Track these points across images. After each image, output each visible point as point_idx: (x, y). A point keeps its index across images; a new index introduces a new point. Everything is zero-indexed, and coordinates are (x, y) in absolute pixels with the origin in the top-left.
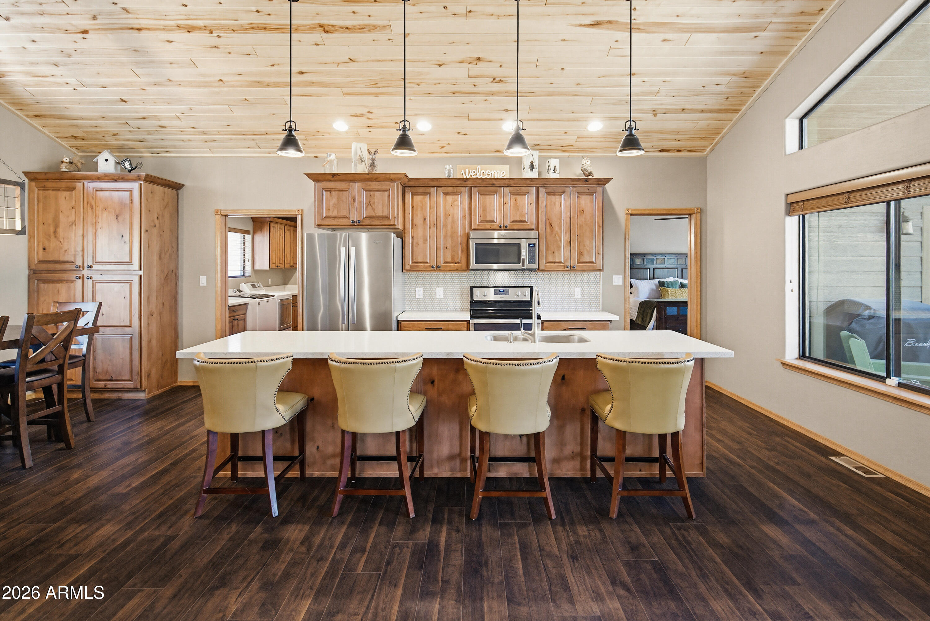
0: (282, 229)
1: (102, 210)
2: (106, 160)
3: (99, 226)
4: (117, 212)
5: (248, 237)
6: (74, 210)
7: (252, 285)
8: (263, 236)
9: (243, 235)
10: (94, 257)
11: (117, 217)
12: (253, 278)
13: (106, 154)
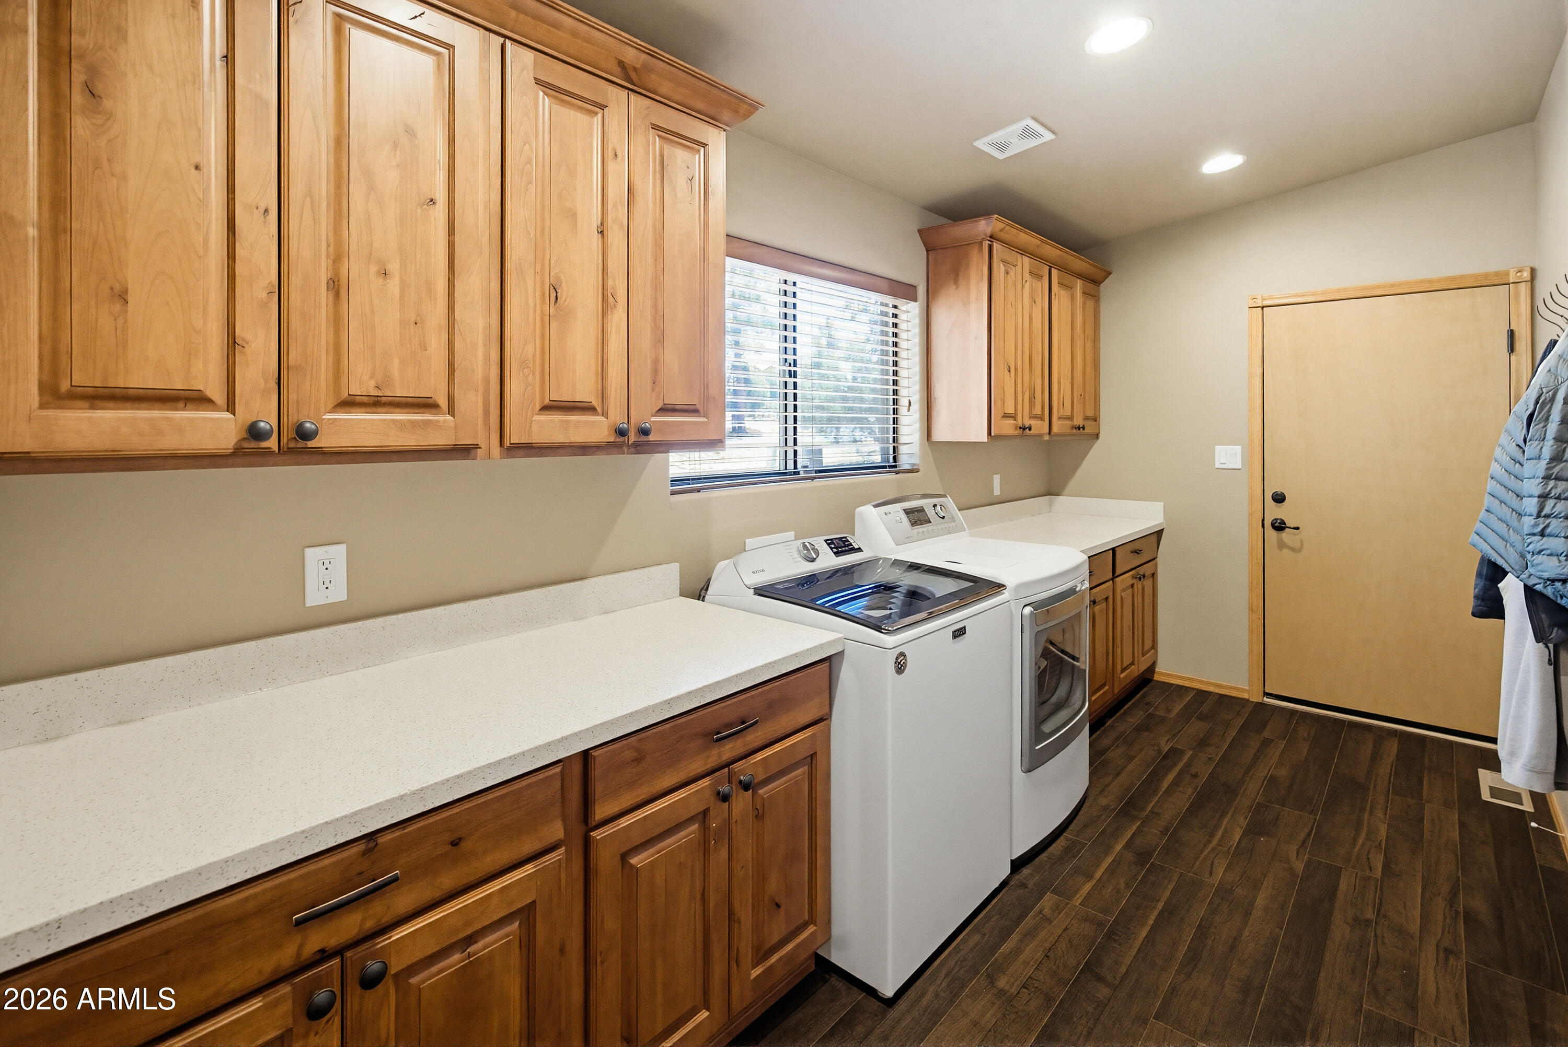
0: (1039, 277)
5: (911, 312)
7: (908, 512)
8: (966, 303)
9: (890, 300)
12: (929, 479)
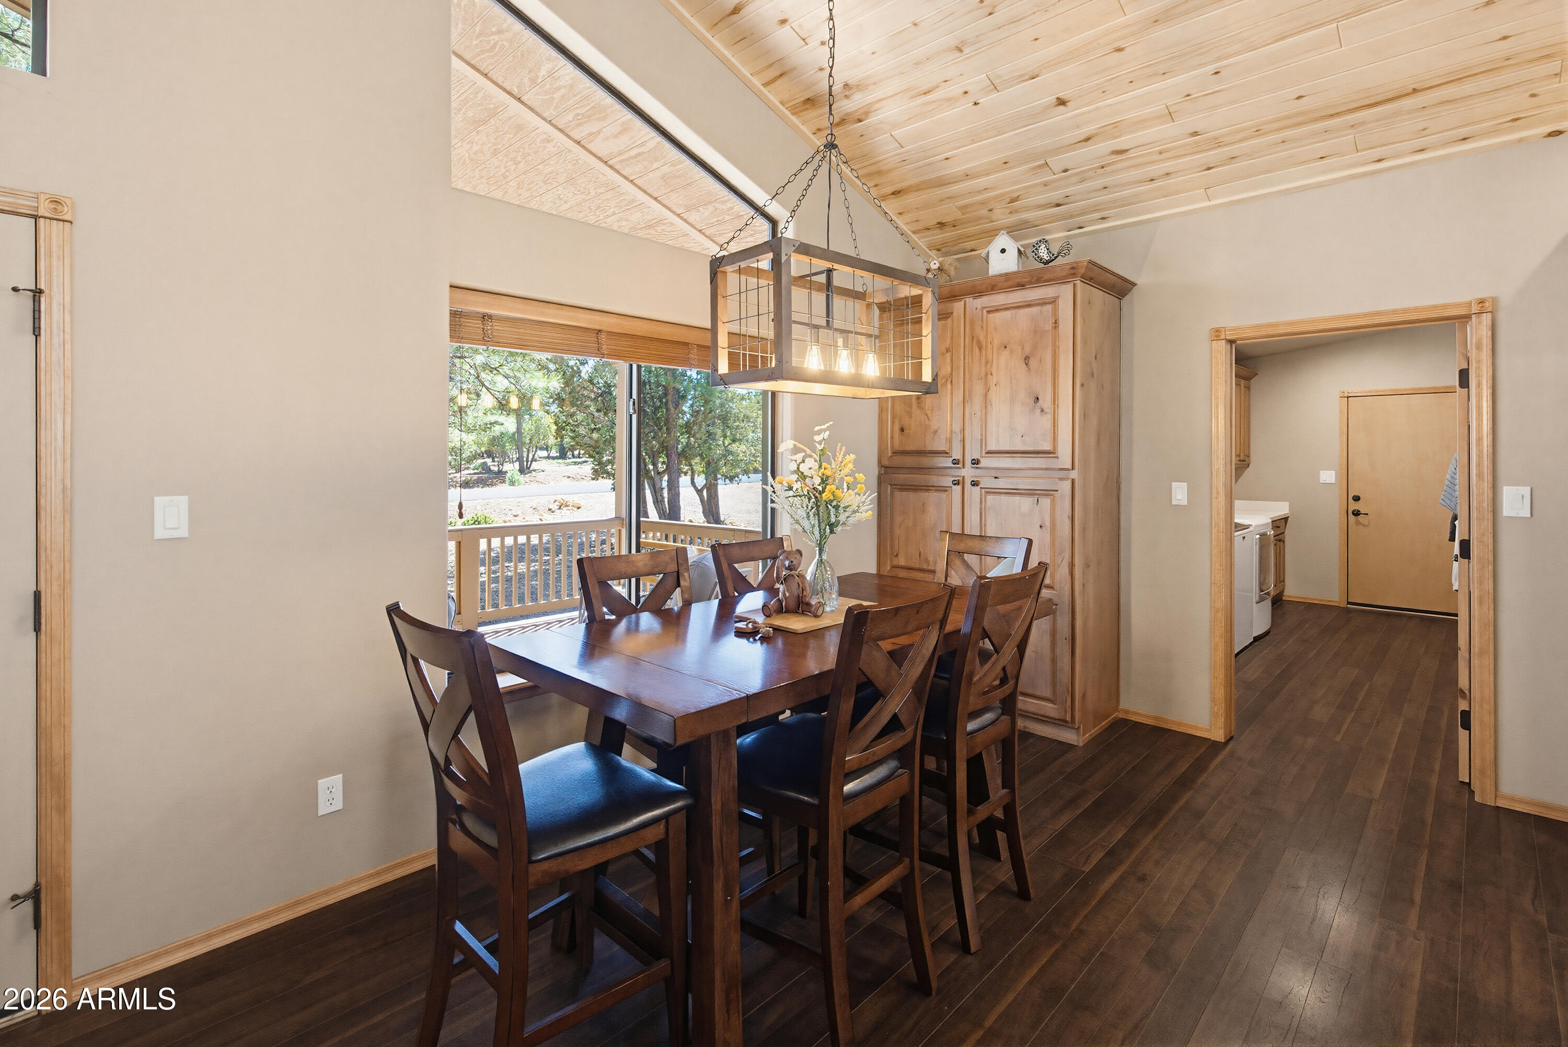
1: (999, 348)
2: (1003, 251)
3: (993, 380)
4: (1028, 349)
6: (948, 355)
10: (983, 441)
11: (1027, 359)
13: (1003, 240)
